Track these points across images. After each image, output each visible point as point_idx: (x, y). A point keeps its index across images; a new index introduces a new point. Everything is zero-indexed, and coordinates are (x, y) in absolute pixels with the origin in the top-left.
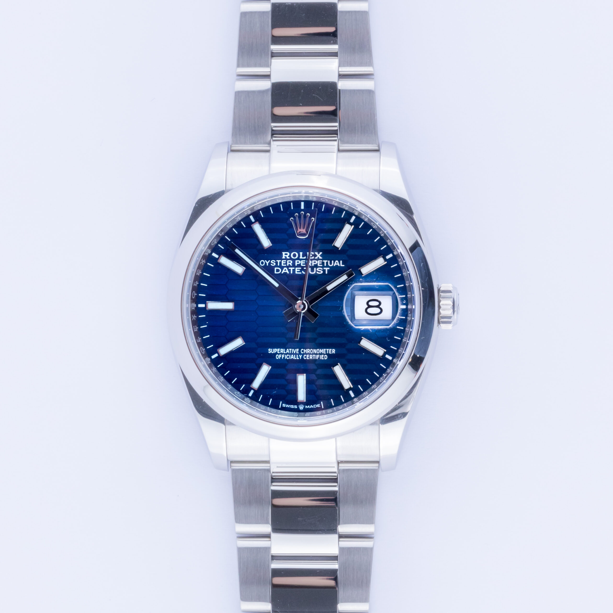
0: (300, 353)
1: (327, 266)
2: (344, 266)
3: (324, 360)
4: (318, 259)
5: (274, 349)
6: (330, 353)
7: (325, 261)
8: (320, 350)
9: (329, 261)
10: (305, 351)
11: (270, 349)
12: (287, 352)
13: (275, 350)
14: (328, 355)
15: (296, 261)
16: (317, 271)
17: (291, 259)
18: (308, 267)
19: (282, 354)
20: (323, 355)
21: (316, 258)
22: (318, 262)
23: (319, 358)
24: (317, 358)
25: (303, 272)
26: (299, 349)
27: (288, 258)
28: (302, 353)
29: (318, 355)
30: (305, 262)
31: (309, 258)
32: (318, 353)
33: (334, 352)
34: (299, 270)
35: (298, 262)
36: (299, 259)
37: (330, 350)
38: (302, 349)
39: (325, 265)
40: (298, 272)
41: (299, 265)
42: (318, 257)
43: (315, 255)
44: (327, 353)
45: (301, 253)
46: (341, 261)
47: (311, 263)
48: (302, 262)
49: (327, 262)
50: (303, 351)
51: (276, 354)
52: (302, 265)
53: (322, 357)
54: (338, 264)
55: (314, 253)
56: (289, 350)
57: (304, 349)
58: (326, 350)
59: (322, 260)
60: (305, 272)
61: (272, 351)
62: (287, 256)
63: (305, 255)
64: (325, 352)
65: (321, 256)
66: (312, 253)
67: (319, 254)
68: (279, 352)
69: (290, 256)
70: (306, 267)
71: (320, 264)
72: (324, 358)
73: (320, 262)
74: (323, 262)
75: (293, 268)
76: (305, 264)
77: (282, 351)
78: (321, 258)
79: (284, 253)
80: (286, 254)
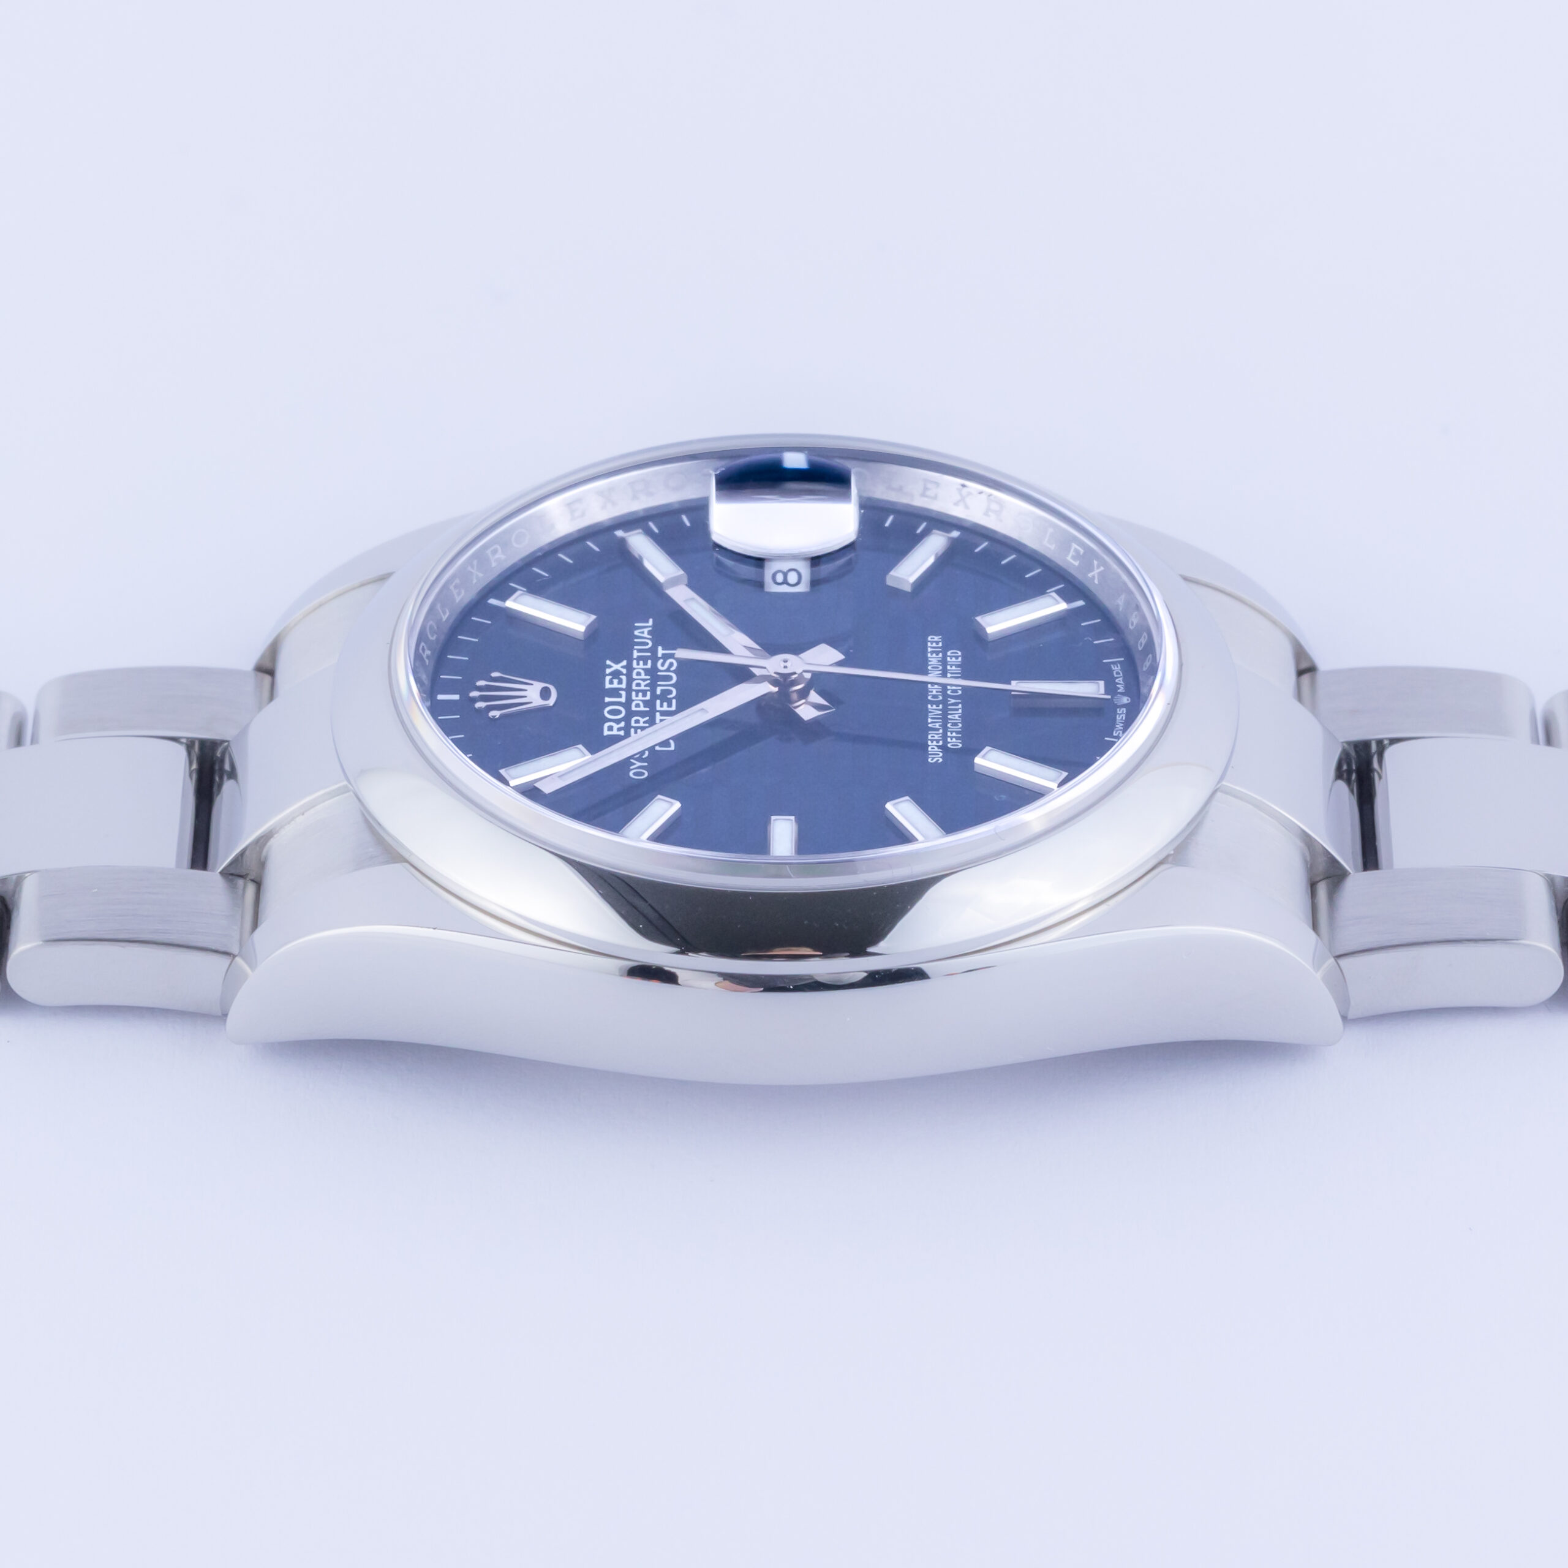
0: (944, 702)
1: (653, 651)
2: (651, 621)
3: (963, 656)
4: (629, 668)
5: (930, 753)
6: (940, 645)
7: (636, 654)
8: (930, 663)
9: (635, 647)
10: (934, 693)
11: (930, 760)
12: (937, 726)
13: (933, 747)
14: (945, 650)
15: (634, 708)
16: (668, 670)
17: (627, 719)
18: (653, 686)
19: (944, 736)
20: (949, 659)
21: (624, 671)
22: (639, 667)
23: (957, 666)
24: (959, 670)
25: (669, 697)
26: (930, 704)
27: (622, 724)
28: (941, 698)
29: (949, 667)
30: (637, 692)
31: (624, 686)
32: (941, 668)
33: (936, 638)
34: (665, 704)
35: (638, 706)
36: (627, 704)
37: (929, 644)
38: (929, 698)
39: (649, 654)
40: (670, 705)
41: (646, 703)
42: (622, 667)
43: (616, 674)
44: (940, 652)
45: (607, 700)
46: (636, 625)
47: (641, 680)
48: (637, 698)
49: (639, 651)
50: (934, 696)
51: (944, 748)
52: (648, 697)
53: (954, 659)
54: (646, 630)
55: (609, 674)
56: (932, 722)
57: (927, 696)
58: (932, 653)
59: (630, 660)
60: (670, 692)
61: (935, 756)
62: (616, 726)
63: (615, 693)
64: (937, 655)
65: (617, 662)
66: (608, 678)
67: (610, 667)
68: (938, 741)
69: (618, 721)
70: (653, 692)
71: (645, 663)
72: (957, 657)
73: (638, 664)
74: (639, 659)
75: (658, 714)
76: (644, 693)
77: (936, 737)
78: (624, 663)
79: (606, 733)
80: (610, 728)
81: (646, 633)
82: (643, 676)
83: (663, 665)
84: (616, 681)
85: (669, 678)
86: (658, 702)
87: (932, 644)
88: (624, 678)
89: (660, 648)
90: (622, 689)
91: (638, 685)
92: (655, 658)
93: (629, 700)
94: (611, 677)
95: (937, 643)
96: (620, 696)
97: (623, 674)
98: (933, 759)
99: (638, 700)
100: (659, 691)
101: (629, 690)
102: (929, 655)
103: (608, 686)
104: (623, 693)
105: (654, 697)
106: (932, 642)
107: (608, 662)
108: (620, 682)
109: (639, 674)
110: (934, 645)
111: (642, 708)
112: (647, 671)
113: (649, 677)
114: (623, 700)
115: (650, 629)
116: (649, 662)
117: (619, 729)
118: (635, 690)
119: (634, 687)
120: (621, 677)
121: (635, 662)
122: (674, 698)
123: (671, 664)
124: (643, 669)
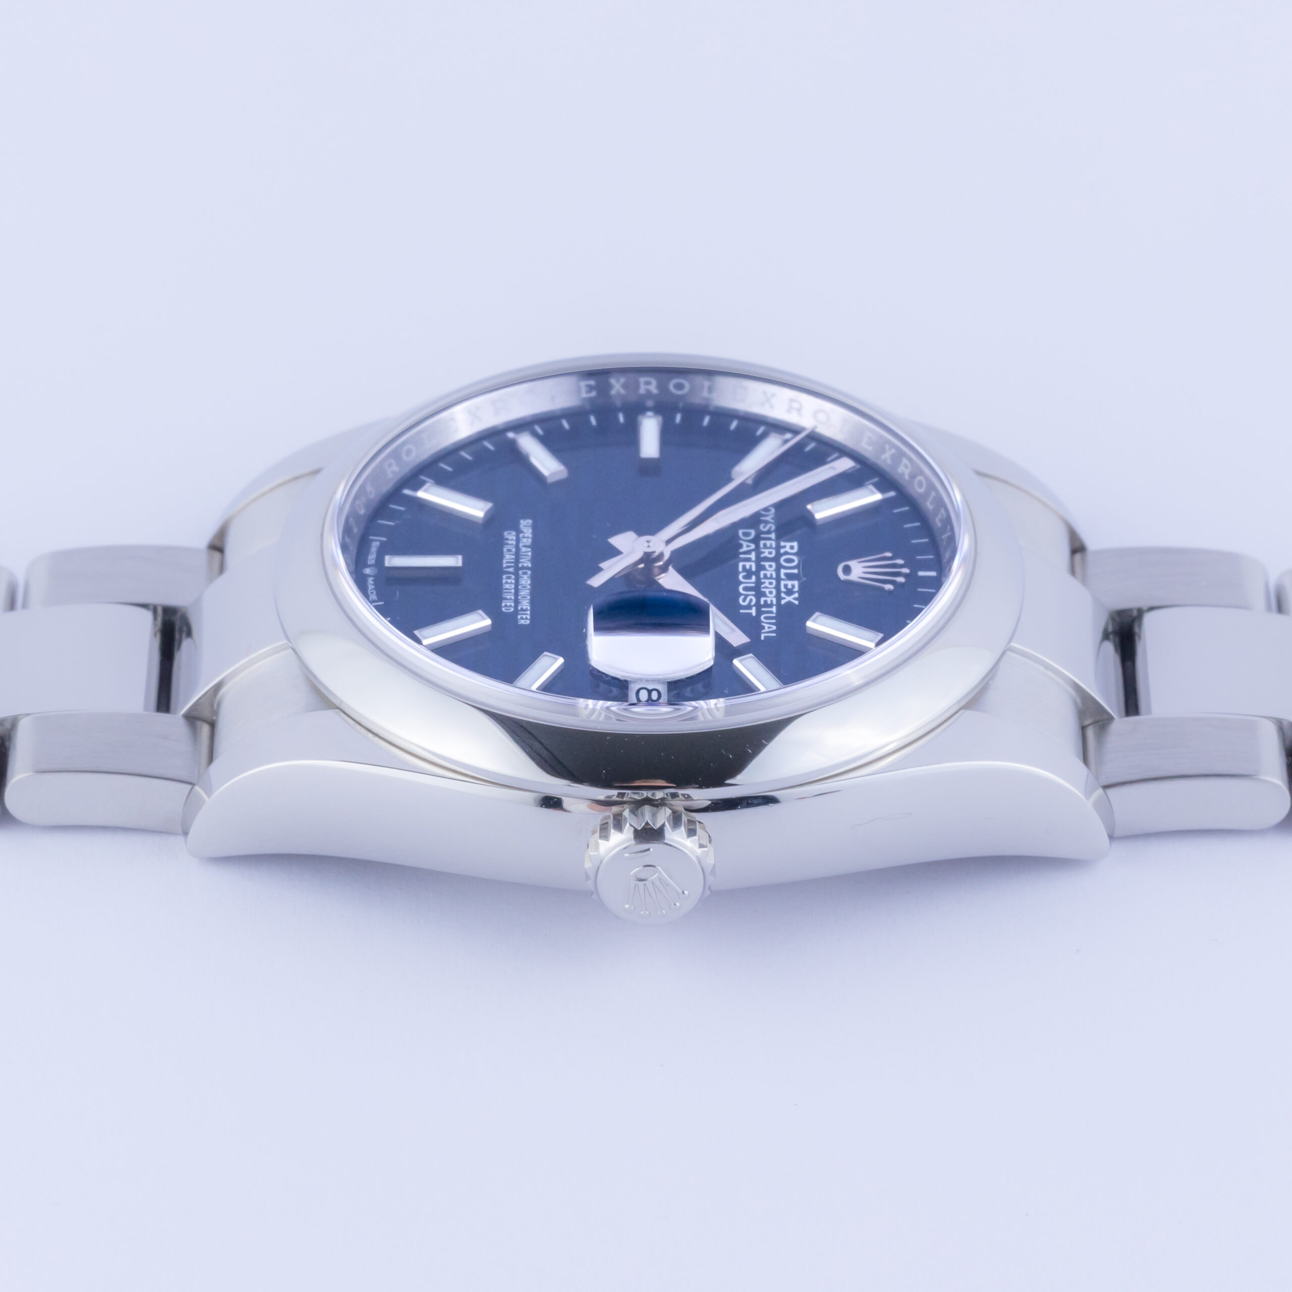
0: (517, 569)
1: (759, 613)
2: (762, 638)
3: (500, 607)
4: (779, 598)
5: (530, 528)
6: (519, 617)
7: (774, 609)
8: (528, 601)
9: (774, 615)
10: (525, 577)
11: (531, 522)
12: (524, 549)
13: (528, 532)
14: (516, 612)
15: (773, 564)
16: (746, 596)
17: (778, 555)
18: (759, 582)
19: (518, 540)
20: (513, 604)
21: (783, 595)
22: (771, 598)
23: (506, 599)
24: (505, 596)
25: (745, 574)
26: (529, 567)
27: (782, 551)
28: (520, 572)
29: (513, 598)
30: (771, 577)
31: (783, 583)
32: (519, 597)
33: (522, 622)
34: (748, 567)
35: (771, 566)
36: (779, 567)
37: (528, 617)
38: (529, 572)
39: (763, 609)
40: (744, 567)
41: (764, 568)
42: (784, 598)
43: (789, 592)
44: (520, 611)
45: (796, 571)
46: (774, 635)
47: (768, 587)
48: (772, 572)
49: (771, 612)
50: (525, 573)
51: (519, 531)
52: (762, 573)
53: (508, 604)
54: (767, 629)
55: (796, 592)
56: (528, 552)
57: (531, 575)
58: (526, 610)
59: (778, 604)
60: (744, 577)
61: (526, 526)
62: (788, 549)
63: (790, 577)
64: (522, 608)
65: (789, 603)
66: (796, 589)
67: (795, 599)
68: (524, 537)
69: (786, 553)
70: (758, 578)
71: (766, 602)
72: (506, 606)
73: (772, 601)
74: (771, 605)
75: (754, 559)
76: (765, 577)
77: (525, 540)
78: (783, 602)
79: (795, 544)
80: (792, 548)
81: (766, 628)
82: (767, 591)
83: (751, 600)
84: (790, 587)
85: (745, 589)
86: (754, 569)
87: (526, 617)
88: (783, 589)
89: (754, 614)
90: (783, 580)
91: (771, 583)
92: (758, 606)
93: (778, 571)
94: (794, 590)
95: (522, 618)
96: (786, 574)
97: (784, 592)
98: (528, 523)
99: (770, 569)
100: (754, 578)
101: (778, 579)
102: (529, 608)
103: (796, 583)
104: (783, 576)
105: (757, 573)
106: (526, 618)
107: (796, 602)
108: (786, 586)
109: (771, 593)
110: (524, 616)
111: (767, 564)
112: (764, 595)
113: (763, 590)
114: (783, 571)
115: (763, 631)
116: (762, 603)
117: (784, 547)
118: (773, 579)
119: (774, 582)
120: (785, 590)
121: (775, 602)
122: (741, 572)
123: (744, 600)
124: (768, 597)
